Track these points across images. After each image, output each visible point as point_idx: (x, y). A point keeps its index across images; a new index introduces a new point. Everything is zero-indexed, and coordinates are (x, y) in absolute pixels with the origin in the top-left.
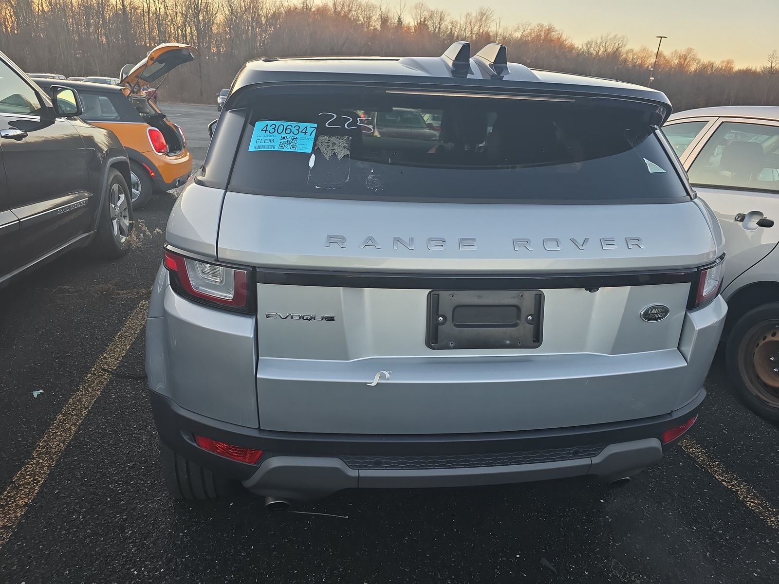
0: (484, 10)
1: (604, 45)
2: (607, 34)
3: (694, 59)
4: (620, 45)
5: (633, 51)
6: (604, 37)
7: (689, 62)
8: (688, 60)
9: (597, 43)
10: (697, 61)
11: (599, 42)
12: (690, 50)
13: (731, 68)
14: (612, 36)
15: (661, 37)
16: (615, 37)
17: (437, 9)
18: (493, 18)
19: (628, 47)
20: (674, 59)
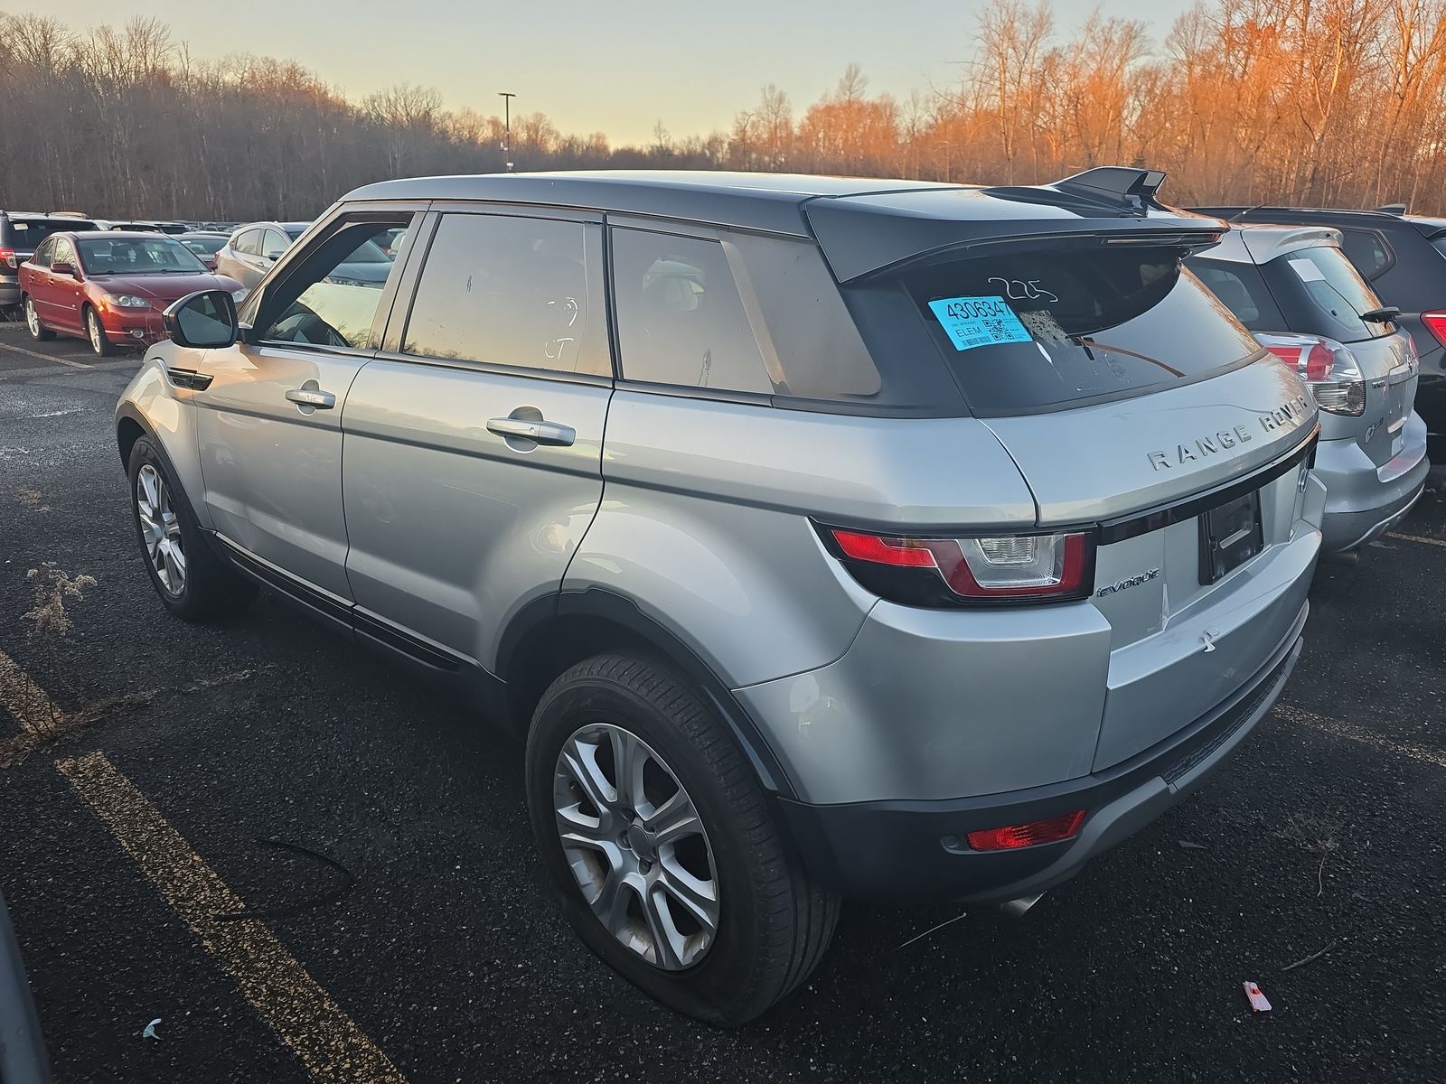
0: (144, 24)
1: (402, 104)
2: (404, 84)
3: (549, 132)
4: (431, 105)
5: (450, 116)
6: (398, 89)
7: (542, 137)
8: (540, 133)
9: (389, 100)
10: (554, 135)
11: (392, 98)
12: (539, 117)
13: (605, 148)
14: (411, 88)
15: (508, 95)
16: (418, 89)
17: (31, 15)
18: (169, 41)
19: (444, 109)
20: (519, 130)
